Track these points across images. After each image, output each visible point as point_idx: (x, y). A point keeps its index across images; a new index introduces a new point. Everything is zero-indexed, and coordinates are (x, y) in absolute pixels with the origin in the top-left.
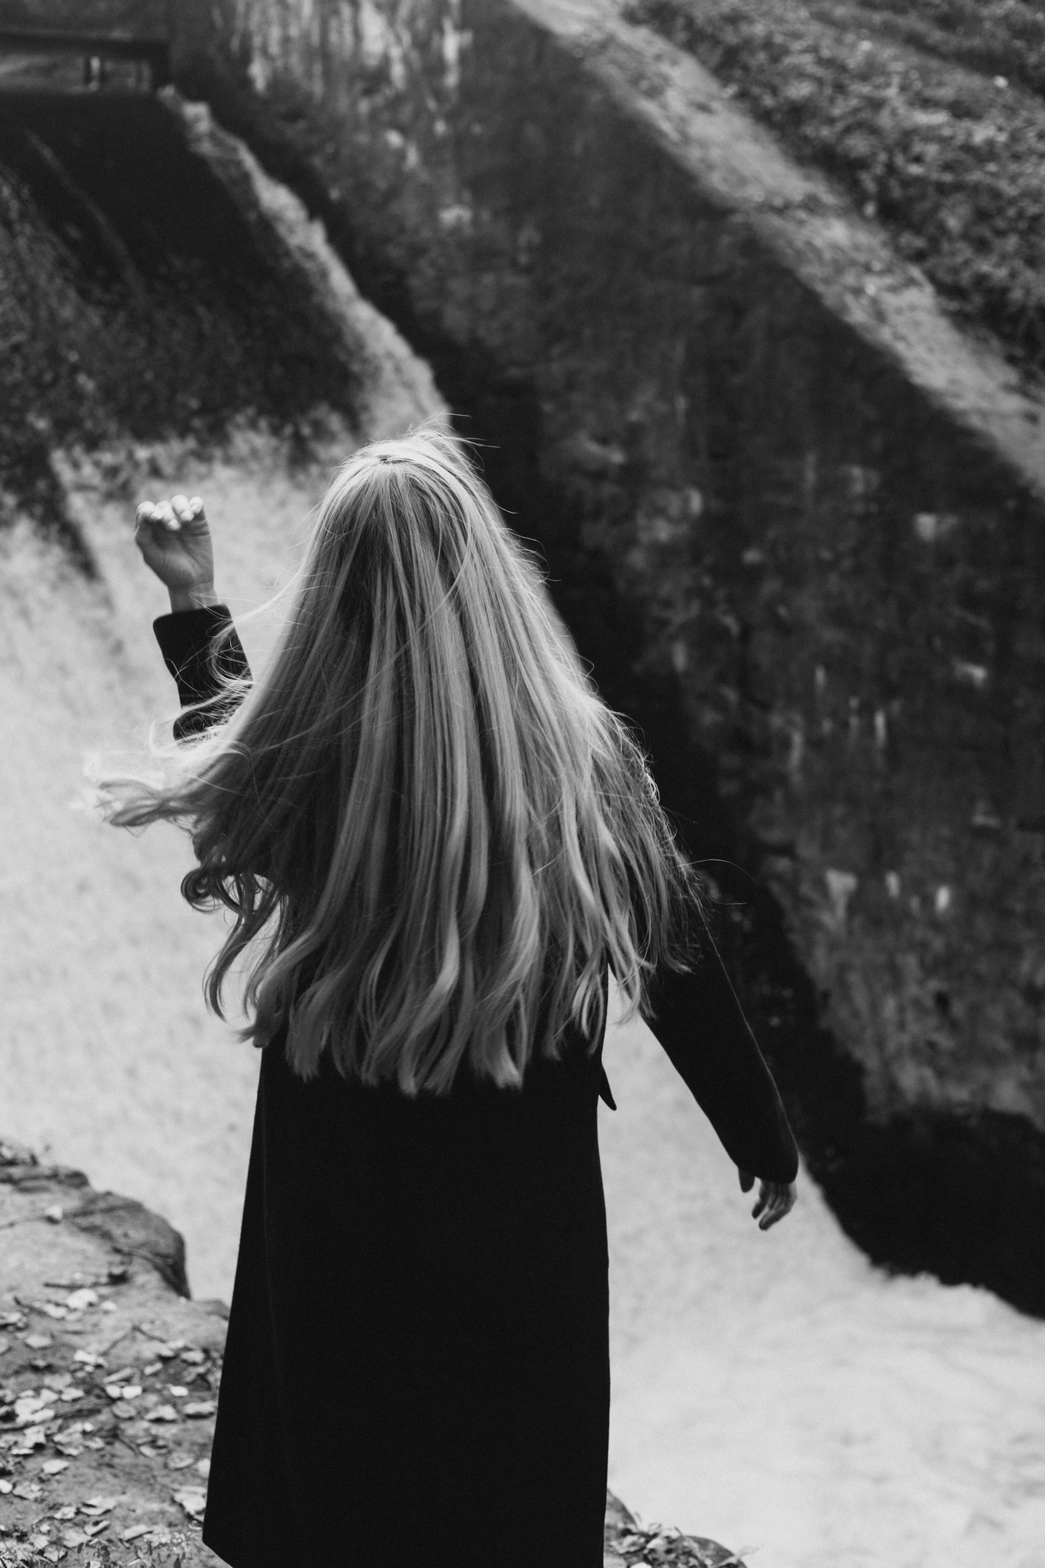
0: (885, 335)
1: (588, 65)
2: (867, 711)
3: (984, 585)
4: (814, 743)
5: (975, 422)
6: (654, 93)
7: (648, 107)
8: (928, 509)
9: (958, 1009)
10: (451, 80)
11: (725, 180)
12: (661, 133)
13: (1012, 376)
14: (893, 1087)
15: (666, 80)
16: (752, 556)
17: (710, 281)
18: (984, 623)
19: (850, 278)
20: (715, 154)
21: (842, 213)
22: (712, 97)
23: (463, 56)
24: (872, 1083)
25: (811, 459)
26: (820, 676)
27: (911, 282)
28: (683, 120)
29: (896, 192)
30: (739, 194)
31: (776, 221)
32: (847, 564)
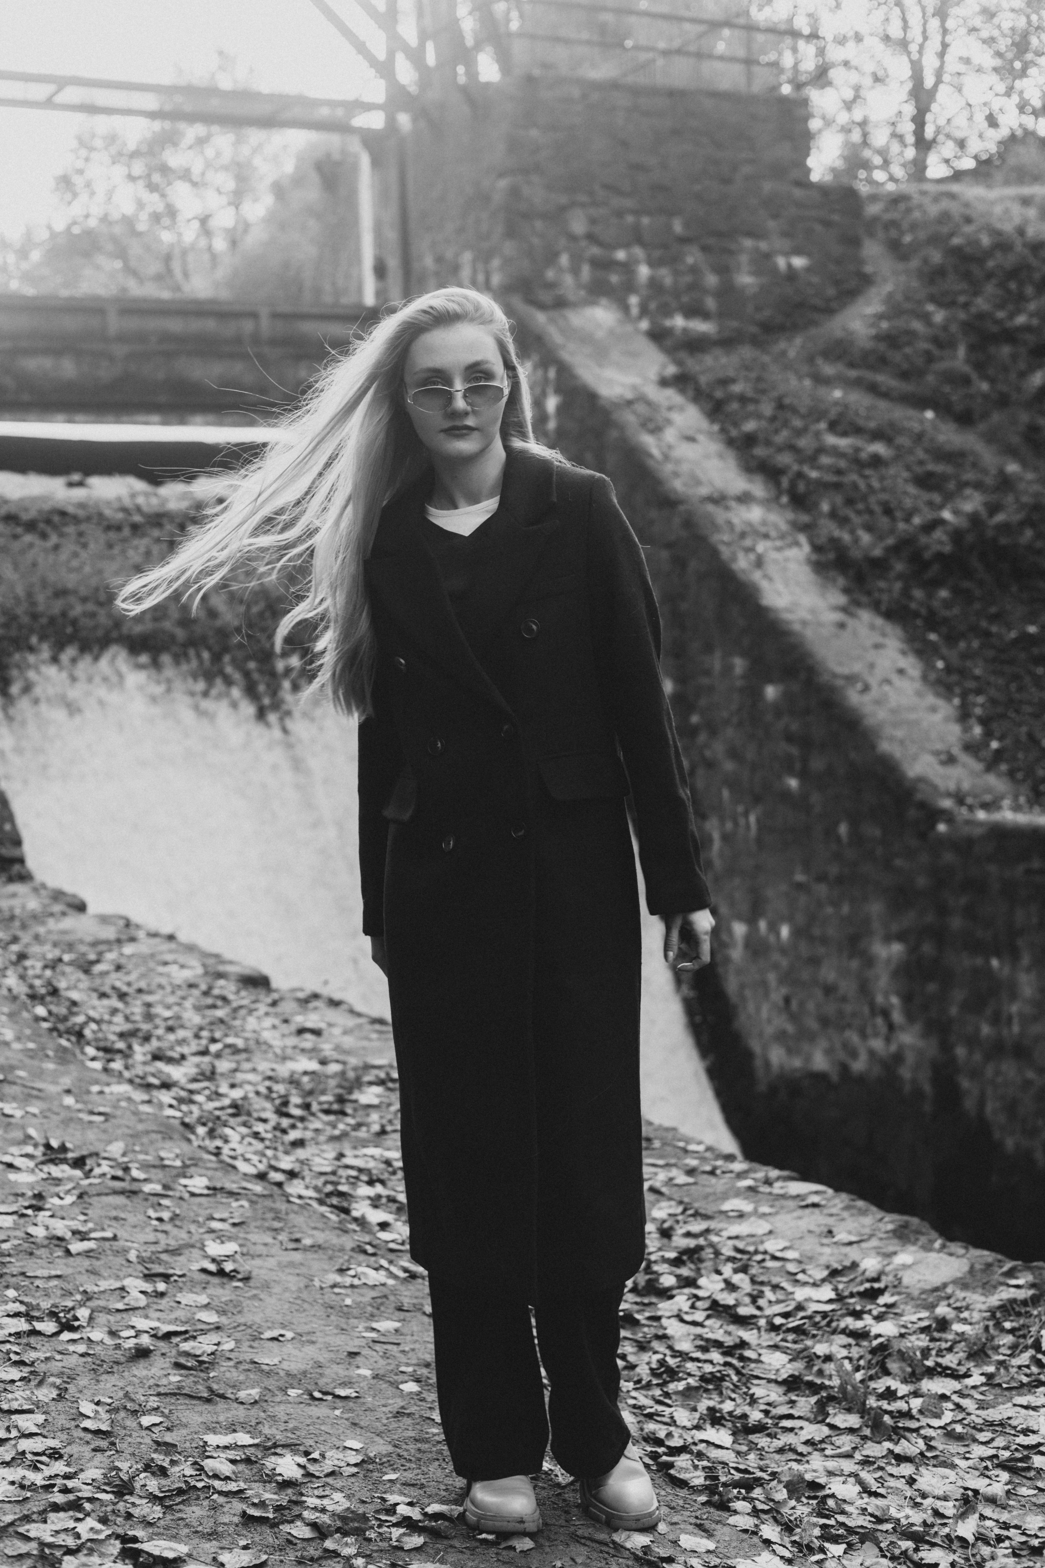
0: (756, 576)
1: (615, 416)
2: (746, 814)
3: (795, 727)
4: (725, 838)
5: (797, 627)
6: (656, 430)
7: (648, 441)
8: (771, 681)
9: (794, 1005)
10: (552, 425)
11: (685, 485)
12: (650, 456)
13: (842, 599)
14: (767, 1064)
15: (669, 422)
16: (695, 719)
17: (669, 546)
18: (794, 751)
19: (748, 542)
20: (685, 468)
21: (765, 503)
22: (700, 431)
23: (561, 410)
24: (758, 1063)
25: (718, 654)
26: (726, 793)
27: (797, 544)
28: (670, 447)
29: (801, 487)
30: (691, 492)
31: (710, 508)
32: (735, 720)
